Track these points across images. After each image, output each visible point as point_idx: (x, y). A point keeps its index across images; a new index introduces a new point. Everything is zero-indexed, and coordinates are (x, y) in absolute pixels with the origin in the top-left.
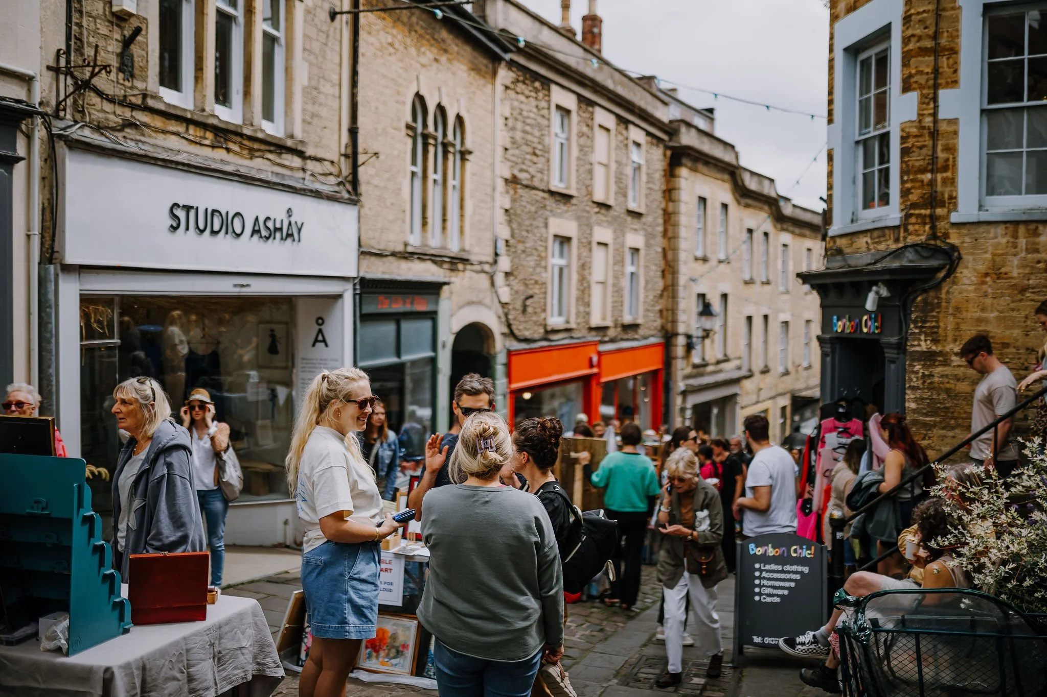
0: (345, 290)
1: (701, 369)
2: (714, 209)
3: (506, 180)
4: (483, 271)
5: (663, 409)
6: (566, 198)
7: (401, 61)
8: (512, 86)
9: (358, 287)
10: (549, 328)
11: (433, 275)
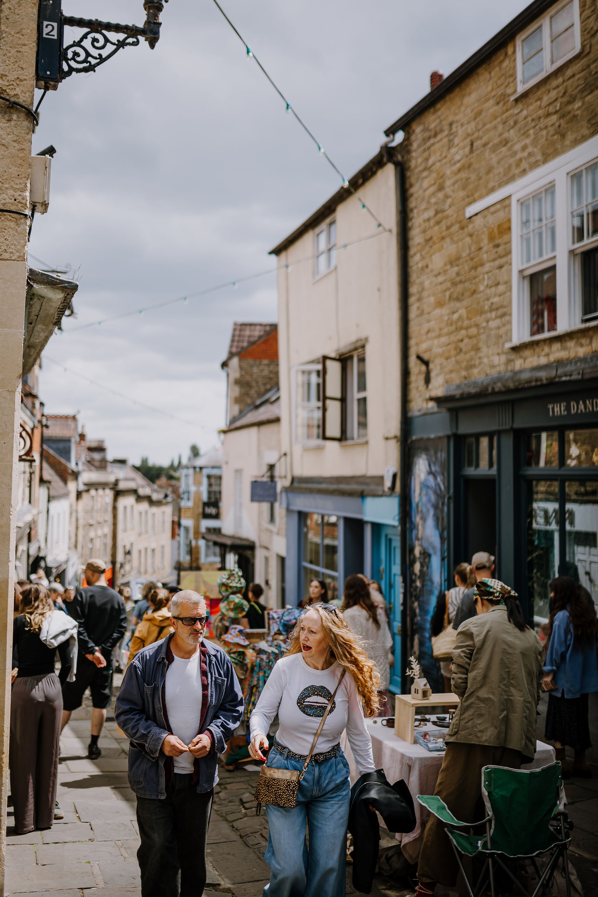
1: (125, 576)
2: (129, 510)
6: (91, 525)
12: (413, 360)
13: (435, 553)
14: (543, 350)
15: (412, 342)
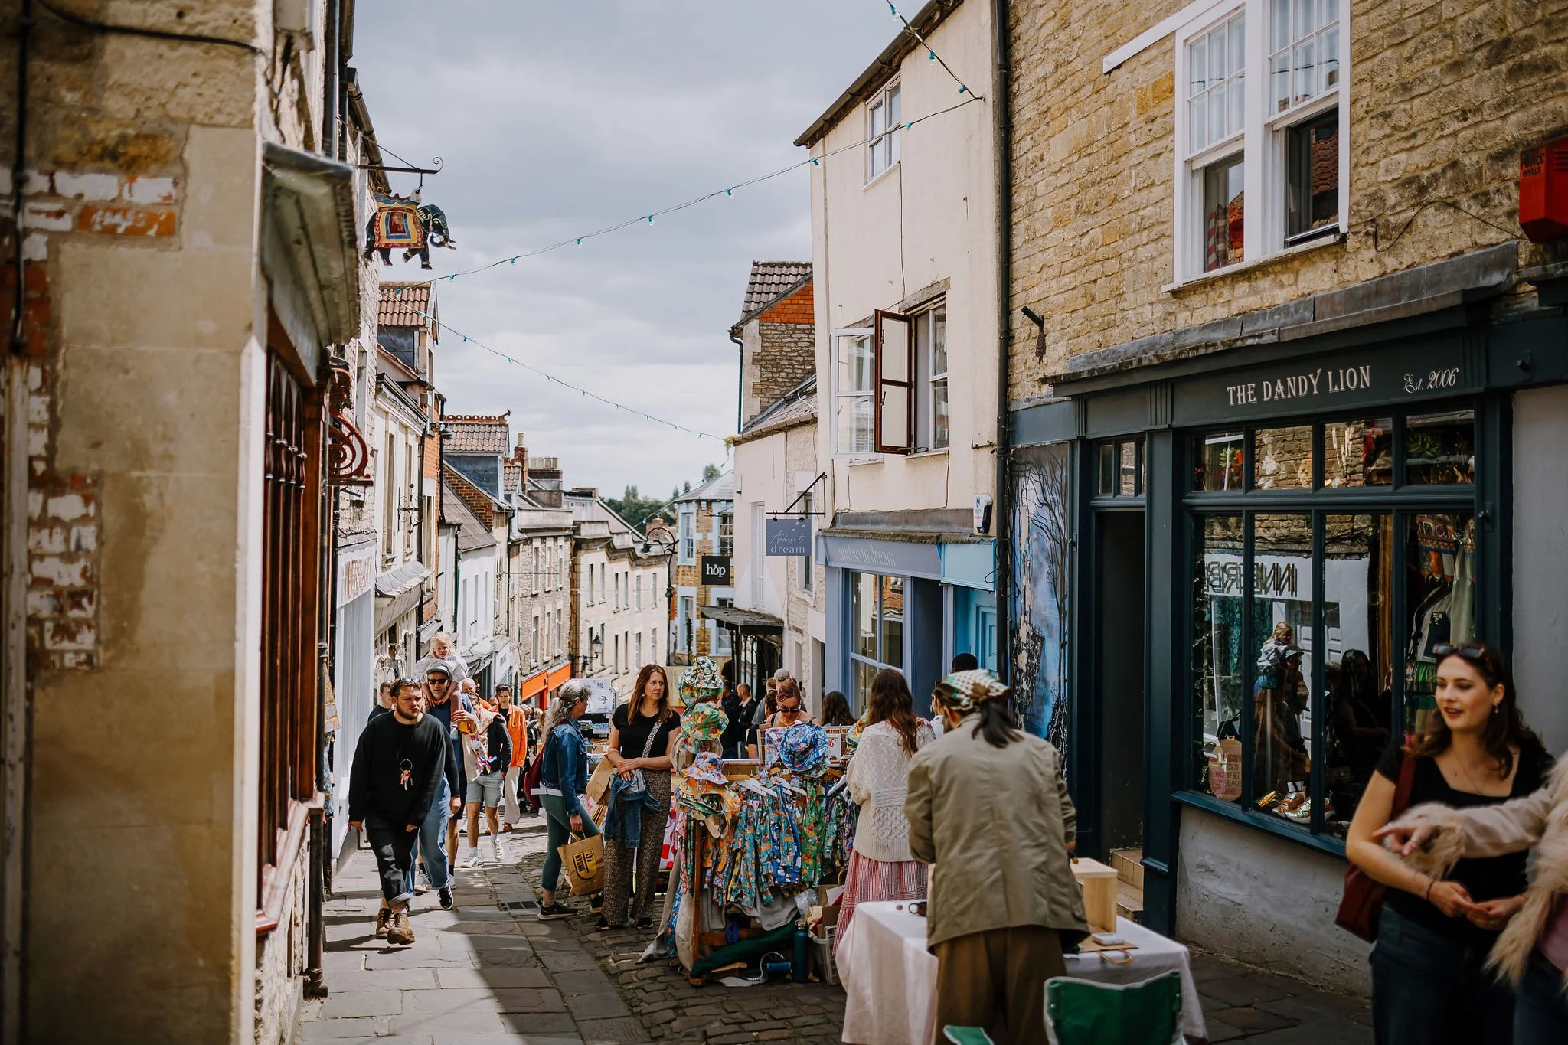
2: (597, 569)
6: (536, 596)
10: (532, 667)
12: (1018, 317)
13: (1051, 635)
14: (1221, 295)
15: (1017, 287)
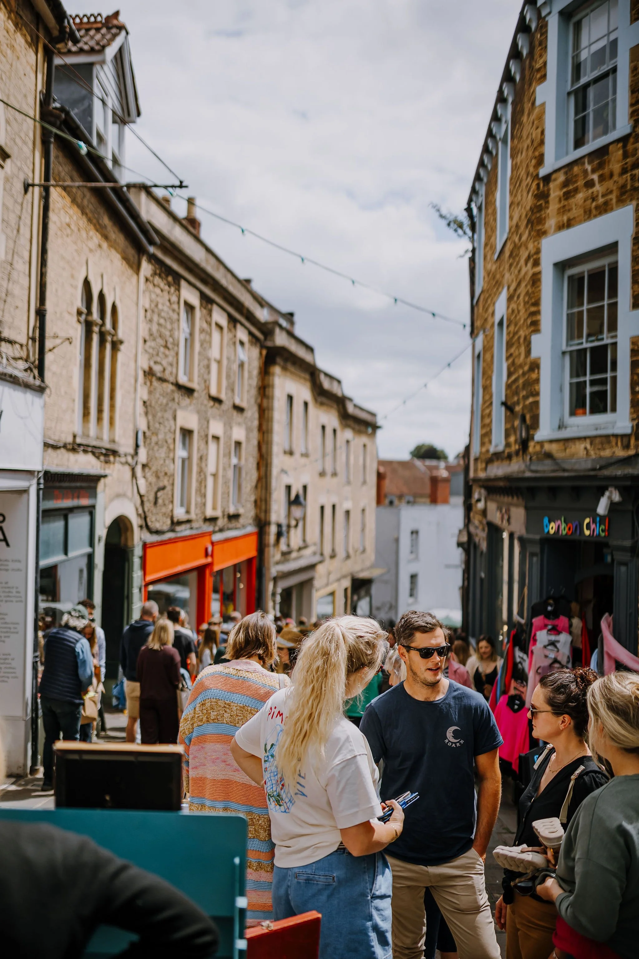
0: (31, 485)
1: (287, 557)
2: (298, 407)
3: (145, 372)
4: (127, 463)
5: (256, 595)
6: (189, 391)
7: (75, 243)
8: (151, 279)
9: (42, 481)
10: (175, 520)
11: (93, 467)
